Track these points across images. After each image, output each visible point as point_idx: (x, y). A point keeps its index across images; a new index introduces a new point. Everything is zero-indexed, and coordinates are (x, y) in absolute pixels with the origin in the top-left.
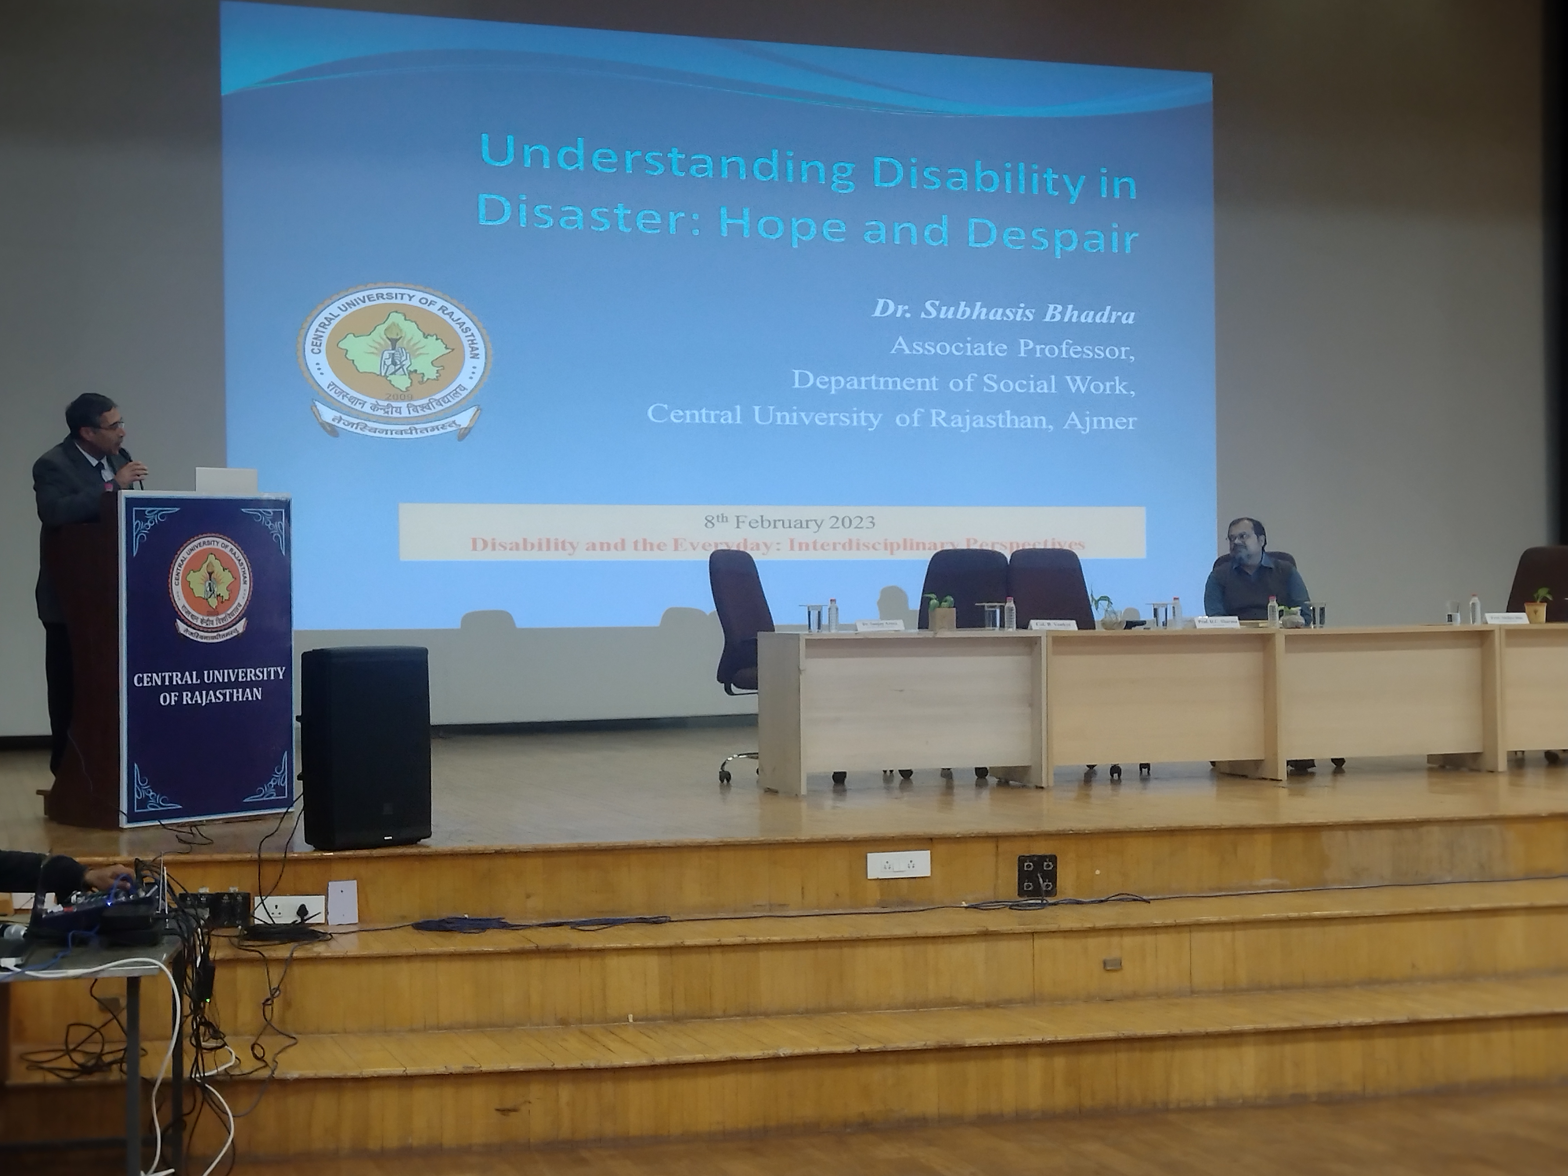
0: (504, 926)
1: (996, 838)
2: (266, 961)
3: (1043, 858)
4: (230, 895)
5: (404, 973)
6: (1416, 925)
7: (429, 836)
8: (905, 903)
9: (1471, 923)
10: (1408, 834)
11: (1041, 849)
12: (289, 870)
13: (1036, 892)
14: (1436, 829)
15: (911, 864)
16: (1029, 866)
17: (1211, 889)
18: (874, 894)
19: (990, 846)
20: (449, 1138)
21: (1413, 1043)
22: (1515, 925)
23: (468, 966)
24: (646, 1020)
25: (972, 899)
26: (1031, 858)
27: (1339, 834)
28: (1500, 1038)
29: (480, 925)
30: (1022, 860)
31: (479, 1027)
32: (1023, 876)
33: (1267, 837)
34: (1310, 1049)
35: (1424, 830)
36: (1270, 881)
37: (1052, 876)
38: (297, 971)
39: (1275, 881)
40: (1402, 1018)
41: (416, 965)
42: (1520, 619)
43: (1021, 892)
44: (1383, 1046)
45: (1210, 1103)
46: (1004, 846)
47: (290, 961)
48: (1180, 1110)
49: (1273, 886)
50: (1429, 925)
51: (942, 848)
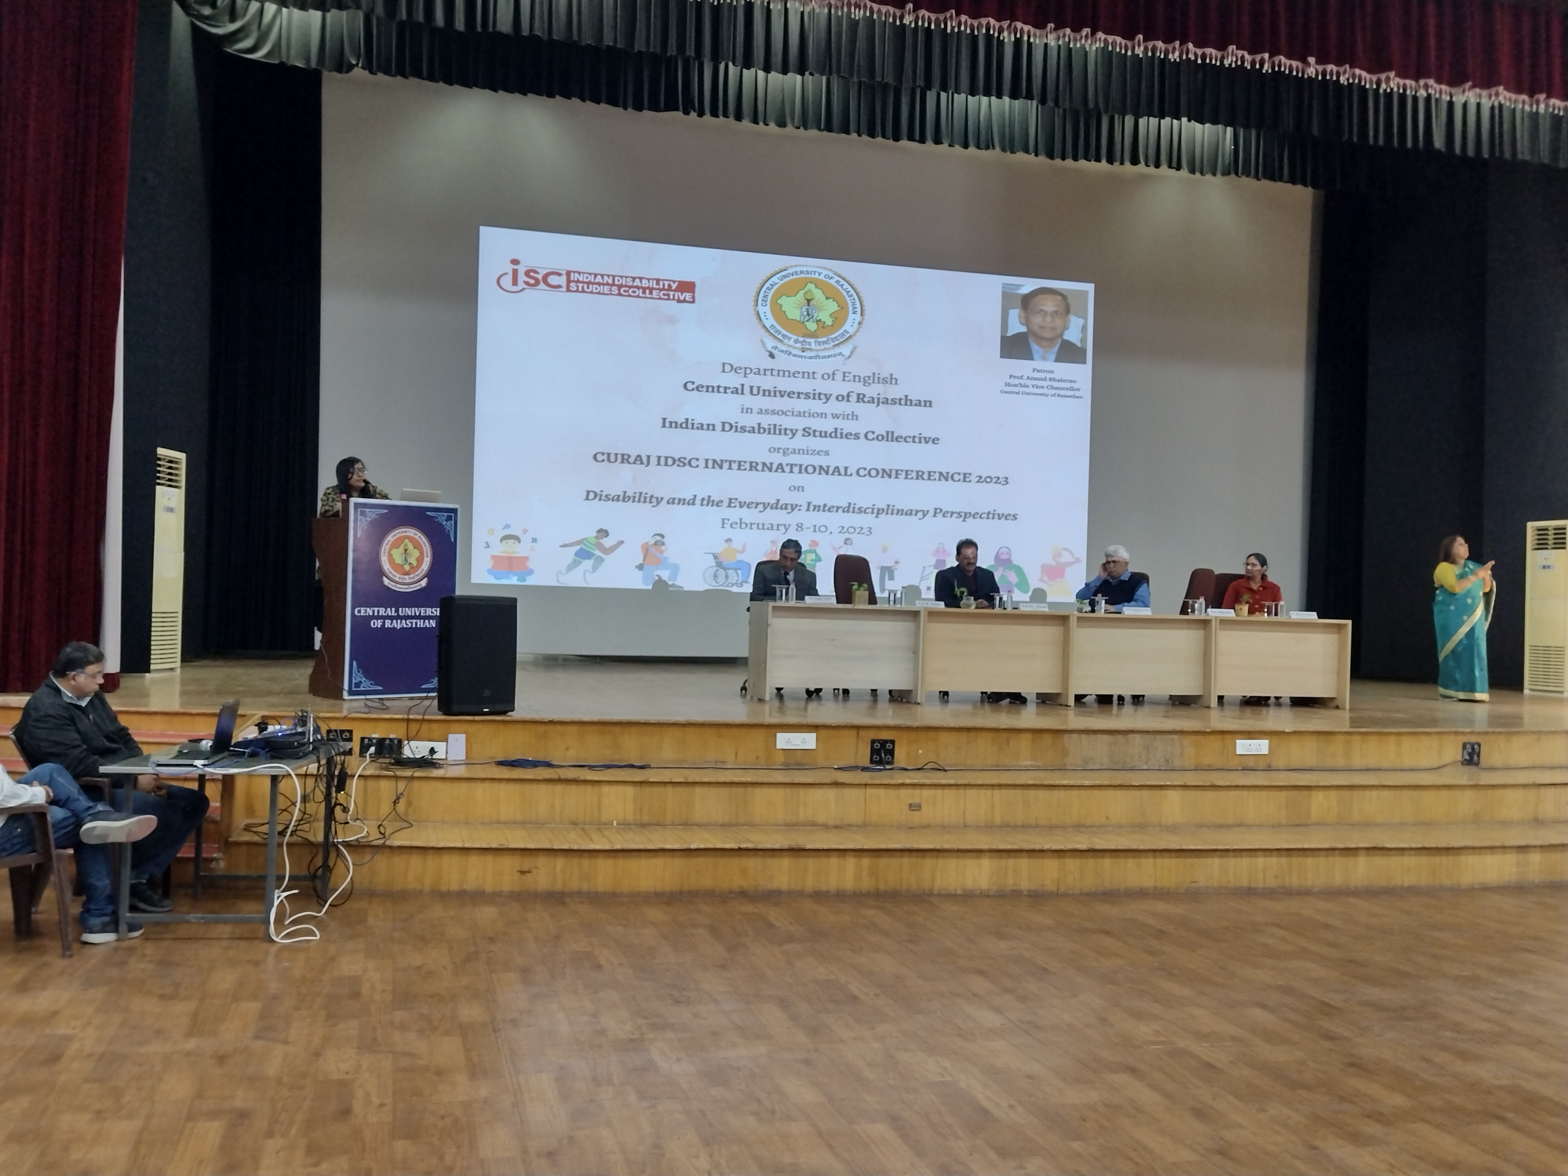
0: (548, 765)
1: (858, 728)
2: (397, 778)
3: (886, 742)
4: (391, 740)
5: (479, 789)
6: (1111, 793)
7: (513, 710)
8: (799, 764)
9: (1146, 793)
10: (1120, 738)
11: (885, 735)
12: (425, 727)
13: (880, 762)
14: (1138, 736)
15: (804, 741)
16: (877, 746)
17: (992, 766)
18: (780, 759)
19: (853, 733)
20: (488, 888)
21: (1091, 863)
22: (1174, 796)
23: (518, 787)
24: (625, 825)
25: (841, 764)
26: (879, 741)
27: (1075, 736)
28: (1148, 862)
29: (535, 764)
30: (873, 742)
31: (523, 824)
32: (874, 751)
33: (1029, 736)
34: (1024, 863)
35: (1130, 736)
36: (1030, 763)
37: (891, 753)
38: (416, 784)
39: (1033, 763)
40: (1084, 847)
41: (487, 785)
42: (1229, 613)
43: (872, 762)
44: (1072, 864)
45: (959, 892)
46: (862, 733)
47: (412, 778)
48: (939, 895)
49: (1031, 766)
50: (1119, 793)
51: (823, 732)
